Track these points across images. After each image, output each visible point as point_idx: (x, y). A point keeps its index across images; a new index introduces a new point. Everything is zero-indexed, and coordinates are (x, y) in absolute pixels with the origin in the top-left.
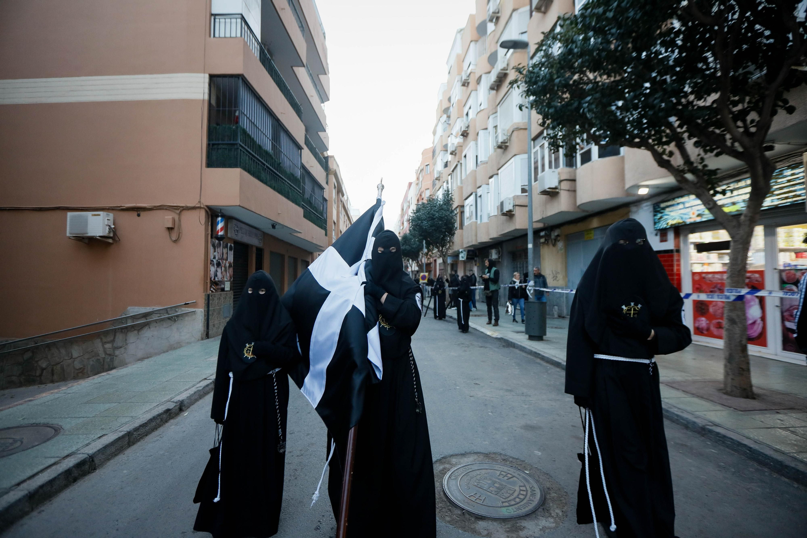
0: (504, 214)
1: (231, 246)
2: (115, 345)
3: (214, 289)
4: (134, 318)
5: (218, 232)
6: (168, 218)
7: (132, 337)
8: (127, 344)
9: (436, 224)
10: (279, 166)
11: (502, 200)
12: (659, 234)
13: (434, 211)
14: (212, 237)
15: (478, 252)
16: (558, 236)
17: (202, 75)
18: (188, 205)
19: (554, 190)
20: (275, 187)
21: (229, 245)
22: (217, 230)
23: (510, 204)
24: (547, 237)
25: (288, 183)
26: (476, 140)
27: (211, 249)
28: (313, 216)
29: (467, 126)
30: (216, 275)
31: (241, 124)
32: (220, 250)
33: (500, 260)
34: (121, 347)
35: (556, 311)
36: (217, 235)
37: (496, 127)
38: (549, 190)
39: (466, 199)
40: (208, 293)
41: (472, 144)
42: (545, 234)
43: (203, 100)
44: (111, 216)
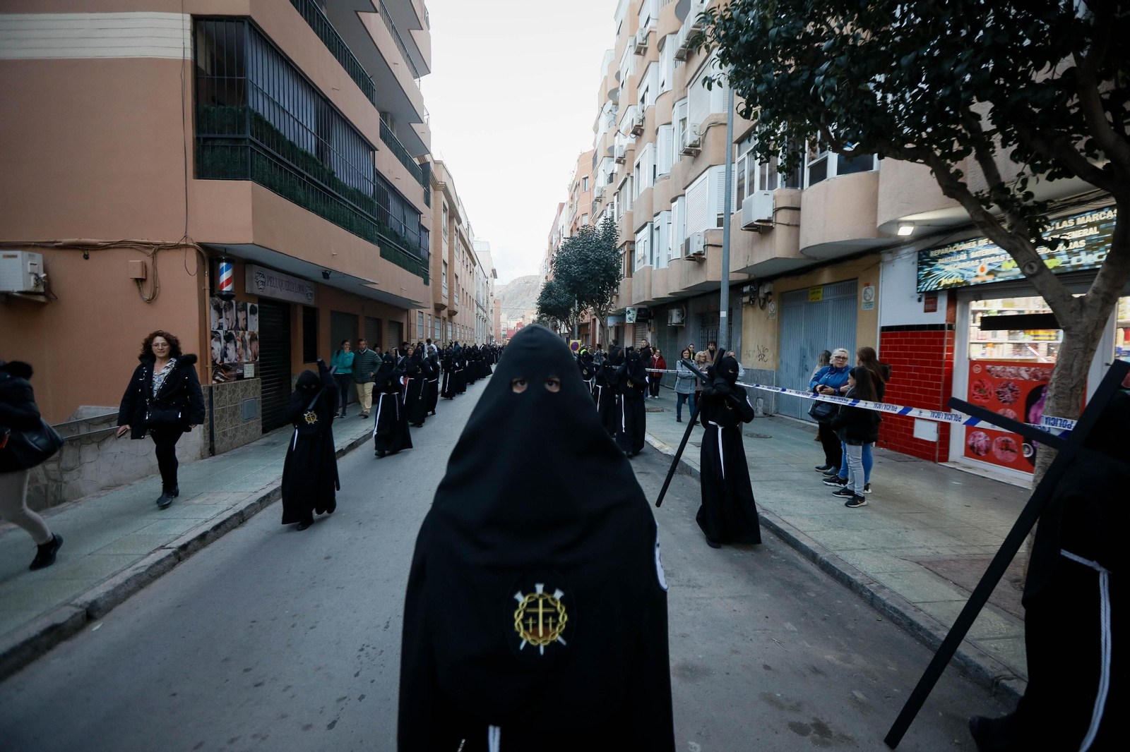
0: (689, 258)
1: (252, 306)
2: (62, 465)
3: (222, 377)
4: (91, 422)
5: (222, 286)
6: (134, 263)
7: (89, 453)
8: (81, 465)
9: (591, 269)
10: (331, 178)
11: (686, 237)
12: (923, 299)
13: (588, 249)
14: (212, 295)
15: (653, 312)
16: (769, 293)
17: (179, 16)
18: (167, 242)
19: (765, 224)
20: (324, 212)
21: (249, 305)
22: (221, 283)
23: (699, 242)
24: (754, 295)
25: (350, 205)
26: (654, 141)
27: (213, 316)
28: (401, 256)
29: (641, 118)
30: (224, 355)
31: (251, 105)
32: (231, 315)
33: (684, 325)
34: (72, 469)
35: (760, 406)
36: (221, 291)
37: (684, 120)
38: (758, 223)
39: (638, 232)
40: (210, 385)
41: (648, 147)
42: (751, 289)
43: (184, 60)
44: (38, 258)
